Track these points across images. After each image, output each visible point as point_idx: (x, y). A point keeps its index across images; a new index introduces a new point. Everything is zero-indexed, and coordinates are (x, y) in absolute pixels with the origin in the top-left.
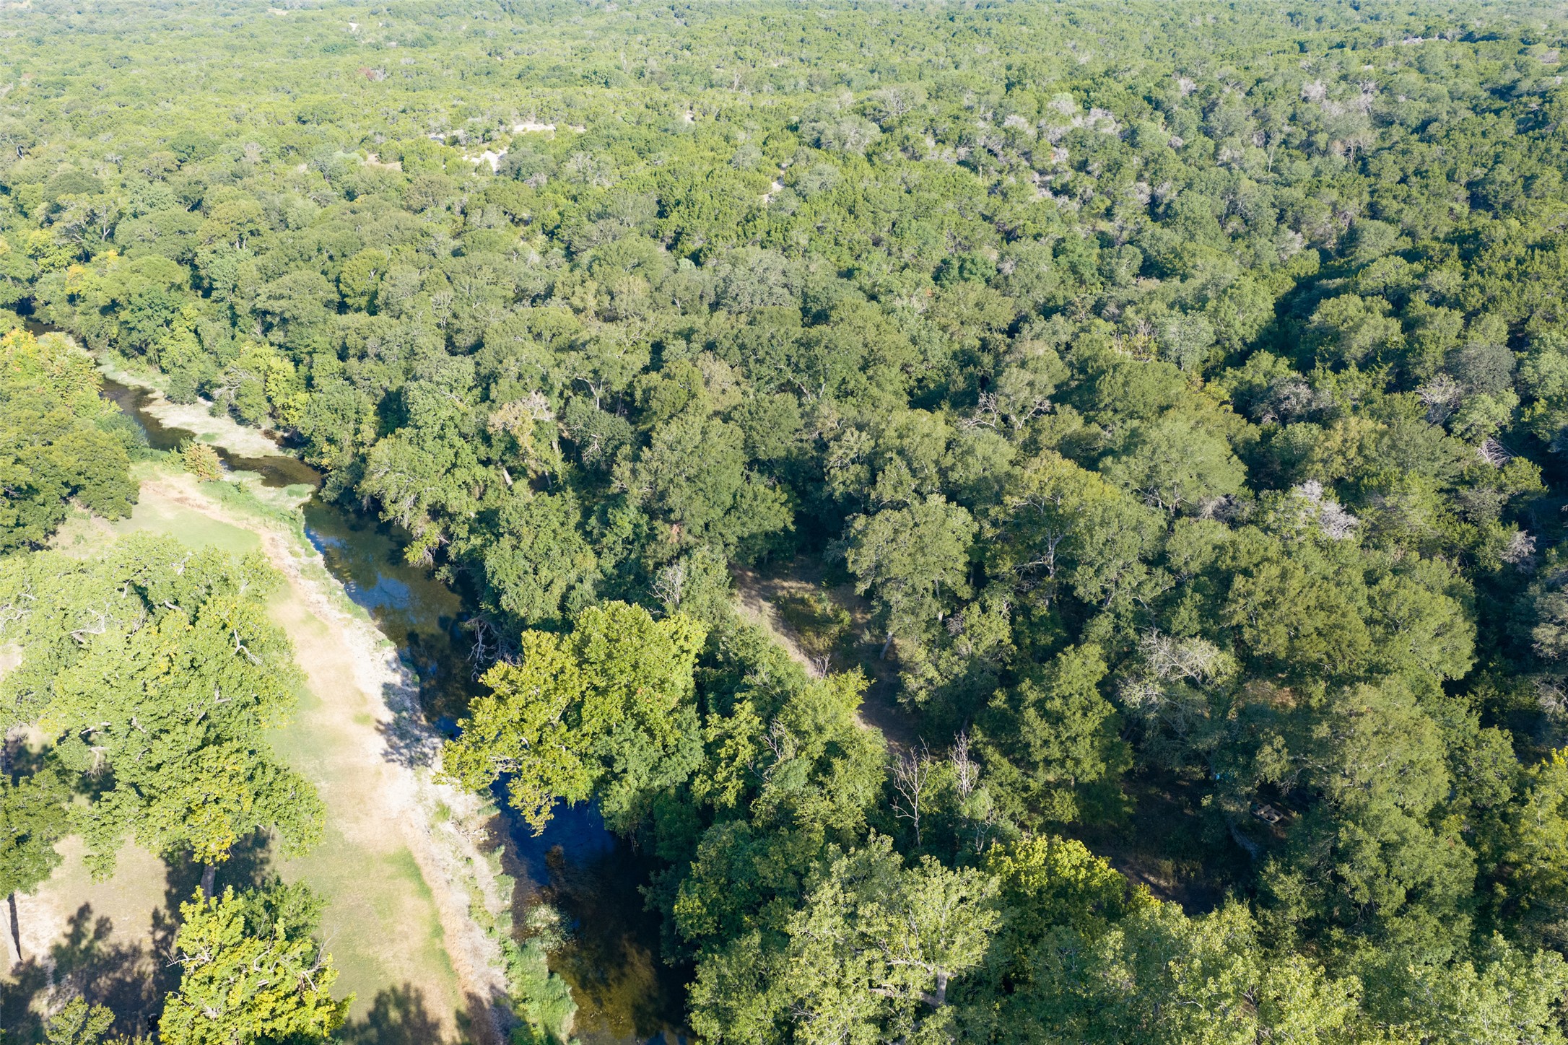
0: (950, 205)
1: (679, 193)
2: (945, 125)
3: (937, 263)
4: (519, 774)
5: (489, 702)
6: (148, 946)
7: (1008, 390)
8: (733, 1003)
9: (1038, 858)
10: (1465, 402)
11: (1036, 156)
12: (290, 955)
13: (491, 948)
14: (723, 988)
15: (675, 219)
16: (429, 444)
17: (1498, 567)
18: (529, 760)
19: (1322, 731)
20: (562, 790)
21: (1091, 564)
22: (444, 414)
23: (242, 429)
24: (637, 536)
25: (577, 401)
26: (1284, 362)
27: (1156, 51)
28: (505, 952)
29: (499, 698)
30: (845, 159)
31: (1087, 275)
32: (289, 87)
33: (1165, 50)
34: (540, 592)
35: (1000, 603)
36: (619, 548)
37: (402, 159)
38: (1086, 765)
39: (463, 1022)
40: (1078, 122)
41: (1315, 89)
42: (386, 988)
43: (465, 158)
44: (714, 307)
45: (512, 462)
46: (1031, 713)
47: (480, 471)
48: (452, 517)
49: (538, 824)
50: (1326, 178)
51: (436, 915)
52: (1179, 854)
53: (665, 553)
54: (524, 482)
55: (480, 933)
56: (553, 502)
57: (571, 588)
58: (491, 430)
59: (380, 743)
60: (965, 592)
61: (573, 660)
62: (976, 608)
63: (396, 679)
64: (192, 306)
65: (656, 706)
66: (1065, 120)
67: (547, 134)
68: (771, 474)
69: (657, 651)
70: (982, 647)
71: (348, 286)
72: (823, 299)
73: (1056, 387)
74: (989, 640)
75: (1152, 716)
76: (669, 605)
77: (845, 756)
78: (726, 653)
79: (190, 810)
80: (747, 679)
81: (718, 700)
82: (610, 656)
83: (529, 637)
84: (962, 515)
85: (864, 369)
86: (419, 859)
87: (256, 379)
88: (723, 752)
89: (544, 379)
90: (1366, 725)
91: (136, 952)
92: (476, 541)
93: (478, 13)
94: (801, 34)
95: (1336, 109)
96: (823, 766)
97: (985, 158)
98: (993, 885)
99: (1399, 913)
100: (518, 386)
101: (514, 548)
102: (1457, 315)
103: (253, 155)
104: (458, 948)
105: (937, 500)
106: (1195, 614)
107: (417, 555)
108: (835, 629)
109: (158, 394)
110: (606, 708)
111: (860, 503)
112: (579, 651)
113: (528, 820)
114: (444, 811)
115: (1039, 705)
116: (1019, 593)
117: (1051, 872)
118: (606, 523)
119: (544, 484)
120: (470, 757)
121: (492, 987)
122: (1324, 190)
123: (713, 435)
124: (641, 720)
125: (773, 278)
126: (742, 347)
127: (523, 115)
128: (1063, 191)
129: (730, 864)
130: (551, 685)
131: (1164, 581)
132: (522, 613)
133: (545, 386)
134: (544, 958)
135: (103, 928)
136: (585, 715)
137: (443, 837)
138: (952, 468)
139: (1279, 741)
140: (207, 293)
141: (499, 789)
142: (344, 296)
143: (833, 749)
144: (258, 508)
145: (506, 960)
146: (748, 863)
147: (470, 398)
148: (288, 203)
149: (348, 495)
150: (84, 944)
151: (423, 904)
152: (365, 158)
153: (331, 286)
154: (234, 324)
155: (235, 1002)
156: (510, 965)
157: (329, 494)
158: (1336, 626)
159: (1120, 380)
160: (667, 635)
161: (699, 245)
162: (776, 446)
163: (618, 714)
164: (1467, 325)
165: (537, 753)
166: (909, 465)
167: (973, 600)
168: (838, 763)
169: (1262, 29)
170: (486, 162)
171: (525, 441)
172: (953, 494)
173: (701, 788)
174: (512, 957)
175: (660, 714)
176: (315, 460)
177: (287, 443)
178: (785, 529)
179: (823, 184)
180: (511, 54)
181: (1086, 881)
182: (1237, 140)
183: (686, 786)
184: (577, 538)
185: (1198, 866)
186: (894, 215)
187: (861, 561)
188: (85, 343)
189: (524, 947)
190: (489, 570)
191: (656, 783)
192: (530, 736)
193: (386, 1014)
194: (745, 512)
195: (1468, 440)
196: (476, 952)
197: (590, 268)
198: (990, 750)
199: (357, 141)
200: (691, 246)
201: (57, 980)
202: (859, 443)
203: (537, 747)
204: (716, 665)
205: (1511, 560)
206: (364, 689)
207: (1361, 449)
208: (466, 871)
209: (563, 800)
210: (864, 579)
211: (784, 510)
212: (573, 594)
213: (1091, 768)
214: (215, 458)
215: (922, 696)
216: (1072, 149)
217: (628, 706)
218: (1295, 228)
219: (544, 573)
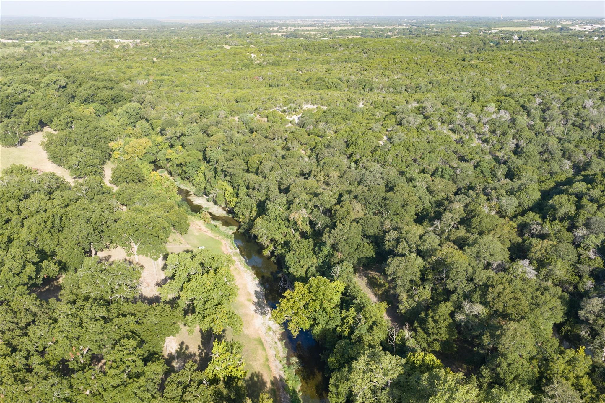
0: (442, 148)
1: (353, 139)
2: (445, 116)
3: (434, 169)
4: (291, 320)
5: (285, 300)
6: (197, 353)
7: (444, 219)
8: (339, 383)
9: (420, 357)
10: (586, 237)
11: (477, 128)
12: (236, 357)
13: (280, 366)
14: (337, 380)
15: (351, 149)
16: (272, 221)
17: (583, 291)
18: (294, 317)
19: (499, 333)
20: (302, 326)
21: (451, 279)
22: (277, 212)
23: (216, 206)
24: (329, 254)
25: (315, 211)
26: (538, 216)
27: (542, 74)
28: (284, 368)
29: (287, 299)
30: (409, 130)
31: (487, 174)
32: (231, 83)
33: (546, 74)
34: (300, 268)
35: (429, 287)
36: (323, 257)
37: (267, 117)
38: (443, 335)
39: (272, 383)
40: (494, 116)
41: (589, 103)
42: (254, 372)
43: (287, 118)
44: (359, 183)
45: (295, 227)
46: (430, 320)
47: (286, 230)
48: (277, 242)
49: (295, 335)
50: (584, 140)
51: (267, 356)
52: (468, 363)
53: (336, 261)
54: (298, 233)
55: (278, 362)
56: (305, 242)
57: (309, 268)
58: (290, 219)
59: (253, 308)
60: (419, 282)
61: (307, 291)
62: (422, 287)
63: (258, 289)
64: (204, 166)
65: (329, 306)
66: (489, 115)
67: (314, 110)
68: (370, 239)
69: (330, 291)
70: (421, 299)
71: (250, 165)
72: (393, 183)
73: (461, 219)
74: (424, 297)
75: (463, 324)
76: (335, 277)
77: (377, 326)
78: (349, 293)
79: (213, 321)
80: (354, 301)
81: (346, 306)
82: (317, 291)
83: (296, 284)
84: (420, 260)
85: (403, 206)
86: (263, 341)
87: (222, 192)
88: (345, 321)
89: (306, 204)
90: (509, 333)
91: (195, 355)
92: (283, 251)
93: (295, 51)
94: (407, 65)
95: (595, 112)
96: (371, 328)
97: (458, 128)
98: (404, 361)
99: (511, 382)
100: (299, 206)
101: (294, 254)
102: (595, 206)
103: (222, 115)
104: (272, 365)
105: (414, 255)
106: (479, 296)
107: (266, 253)
108: (383, 288)
109: (192, 193)
110: (315, 305)
111: (392, 253)
112: (309, 289)
113: (292, 333)
114: (270, 329)
115: (432, 317)
116: (435, 285)
117: (423, 361)
118: (320, 250)
119: (304, 235)
120: (279, 314)
121: (280, 376)
122: (582, 145)
123: (353, 228)
124: (324, 310)
125: (378, 175)
126: (365, 199)
127: (307, 102)
128: (486, 141)
129: (344, 350)
130: (301, 297)
131: (472, 286)
132: (295, 274)
133: (306, 206)
134: (294, 371)
135: (187, 348)
136: (309, 307)
137: (269, 335)
138: (420, 245)
139: (488, 334)
140: (208, 162)
141: (285, 324)
142: (249, 168)
143: (374, 323)
144: (221, 233)
145: (284, 370)
146: (348, 351)
147: (284, 208)
148: (233, 135)
149: (247, 231)
150: (183, 351)
151: (263, 352)
152: (256, 116)
153: (245, 164)
154: (216, 173)
155: (223, 366)
156: (285, 371)
157: (241, 231)
158: (518, 304)
159: (479, 220)
160: (333, 287)
161: (358, 158)
162: (371, 232)
163: (318, 307)
164: (598, 209)
165: (296, 315)
166: (407, 243)
167: (421, 285)
168: (375, 327)
169: (587, 64)
170: (294, 120)
171: (299, 223)
172: (419, 253)
173: (339, 330)
174: (286, 369)
175: (329, 308)
176: (237, 219)
177: (229, 212)
178: (372, 256)
179: (399, 140)
180: (304, 71)
181: (433, 365)
182: (555, 123)
183: (335, 329)
184: (312, 253)
185: (473, 368)
186: (422, 151)
187: (389, 271)
188: (171, 174)
189: (289, 367)
190: (286, 260)
191: (327, 327)
192: (295, 311)
193: (253, 378)
194: (360, 251)
195: (586, 249)
196: (276, 366)
197: (323, 166)
198: (419, 328)
199: (254, 109)
200: (355, 158)
201: (178, 359)
202: (394, 234)
203: (296, 314)
204: (347, 296)
205: (587, 289)
206: (250, 292)
207: (546, 250)
208: (275, 345)
209: (302, 329)
210: (390, 275)
211: (372, 251)
212: (309, 270)
213: (444, 336)
214: (210, 216)
215: (403, 311)
216: (491, 126)
217: (321, 305)
218: (569, 159)
219: (302, 263)
